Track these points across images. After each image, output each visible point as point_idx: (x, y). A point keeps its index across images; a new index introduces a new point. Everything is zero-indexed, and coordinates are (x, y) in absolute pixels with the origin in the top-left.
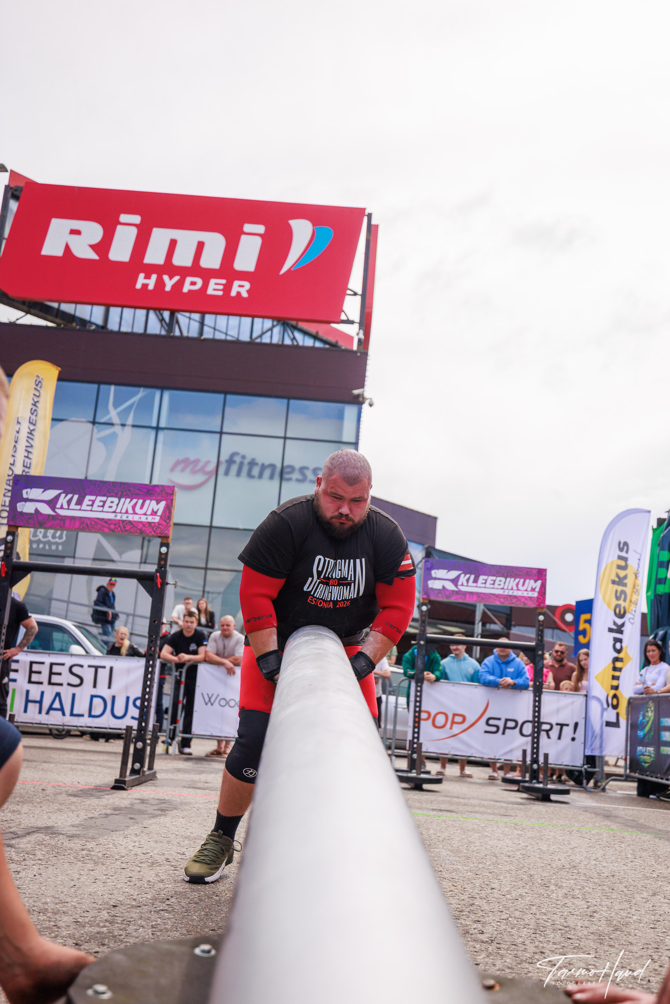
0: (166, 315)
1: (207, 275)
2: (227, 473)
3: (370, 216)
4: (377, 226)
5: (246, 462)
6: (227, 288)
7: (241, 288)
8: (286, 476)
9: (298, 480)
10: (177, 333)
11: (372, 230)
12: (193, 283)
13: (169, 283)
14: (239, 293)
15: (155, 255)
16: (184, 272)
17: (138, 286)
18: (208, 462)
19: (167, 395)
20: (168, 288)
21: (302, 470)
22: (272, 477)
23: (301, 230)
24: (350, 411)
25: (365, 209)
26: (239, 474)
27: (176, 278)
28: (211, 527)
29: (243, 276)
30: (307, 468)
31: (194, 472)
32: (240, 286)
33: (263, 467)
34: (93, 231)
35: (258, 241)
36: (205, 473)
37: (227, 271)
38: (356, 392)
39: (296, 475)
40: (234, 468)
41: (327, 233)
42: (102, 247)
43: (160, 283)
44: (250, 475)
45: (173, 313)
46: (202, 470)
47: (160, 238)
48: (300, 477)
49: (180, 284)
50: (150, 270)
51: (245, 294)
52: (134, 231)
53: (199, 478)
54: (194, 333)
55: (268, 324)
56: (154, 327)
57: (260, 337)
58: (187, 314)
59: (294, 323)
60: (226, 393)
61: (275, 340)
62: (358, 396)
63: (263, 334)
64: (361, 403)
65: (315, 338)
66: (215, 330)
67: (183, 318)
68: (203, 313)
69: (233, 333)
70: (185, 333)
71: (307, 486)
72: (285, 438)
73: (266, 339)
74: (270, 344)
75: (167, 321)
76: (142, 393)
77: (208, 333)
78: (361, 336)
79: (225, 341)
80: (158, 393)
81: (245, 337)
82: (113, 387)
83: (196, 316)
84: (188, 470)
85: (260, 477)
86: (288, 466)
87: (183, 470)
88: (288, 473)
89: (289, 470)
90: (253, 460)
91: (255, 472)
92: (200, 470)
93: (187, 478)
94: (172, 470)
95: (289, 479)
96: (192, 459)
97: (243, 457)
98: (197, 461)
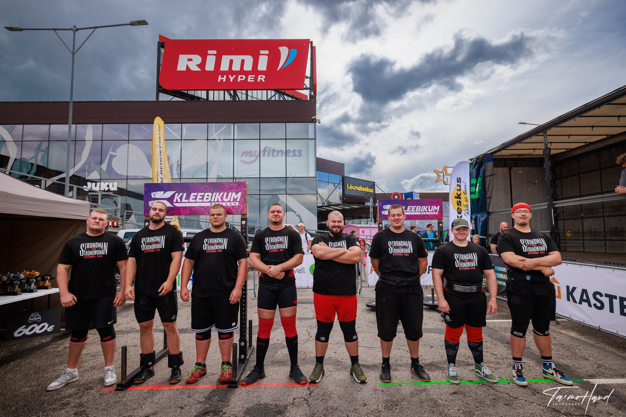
0: (232, 92)
1: (247, 73)
2: (264, 155)
3: (312, 43)
4: (315, 47)
5: (271, 150)
6: (256, 78)
7: (261, 78)
8: (287, 154)
9: (292, 156)
10: (237, 99)
11: (313, 49)
12: (242, 78)
13: (232, 79)
14: (261, 80)
15: (224, 67)
16: (237, 73)
17: (219, 81)
18: (256, 152)
19: (236, 125)
20: (231, 81)
21: (294, 151)
22: (282, 156)
23: (284, 51)
24: (311, 126)
25: (310, 39)
26: (268, 156)
27: (234, 76)
28: (260, 178)
29: (262, 73)
30: (296, 150)
31: (250, 156)
32: (261, 77)
33: (278, 152)
34: (197, 59)
35: (266, 57)
36: (255, 156)
37: (255, 71)
38: (313, 118)
39: (292, 154)
40: (267, 153)
41: (294, 52)
42: (202, 65)
43: (228, 79)
44: (273, 156)
45: (234, 91)
47: (226, 60)
48: (293, 154)
49: (236, 78)
50: (223, 73)
51: (263, 81)
52: (214, 57)
53: (253, 158)
54: (244, 98)
55: (273, 93)
56: (228, 98)
57: (271, 98)
58: (240, 91)
59: (283, 91)
60: (260, 123)
61: (277, 99)
62: (314, 119)
63: (272, 97)
64: (315, 122)
65: (292, 97)
66: (252, 97)
67: (239, 93)
68: (247, 90)
69: (260, 98)
70: (241, 99)
71: (296, 158)
72: (286, 139)
73: (273, 99)
74: (275, 101)
75: (233, 94)
76: (226, 125)
77: (250, 98)
78: (312, 94)
79: (257, 101)
80: (232, 125)
81: (265, 99)
82: (213, 124)
83: (244, 92)
84: (248, 155)
85: (277, 156)
86: (288, 150)
87: (246, 156)
88: (288, 153)
89: (288, 152)
90: (274, 149)
91: (275, 154)
92: (253, 155)
93: (248, 159)
94: (242, 156)
95: (288, 156)
96: (249, 151)
97: (270, 148)
98: (251, 152)
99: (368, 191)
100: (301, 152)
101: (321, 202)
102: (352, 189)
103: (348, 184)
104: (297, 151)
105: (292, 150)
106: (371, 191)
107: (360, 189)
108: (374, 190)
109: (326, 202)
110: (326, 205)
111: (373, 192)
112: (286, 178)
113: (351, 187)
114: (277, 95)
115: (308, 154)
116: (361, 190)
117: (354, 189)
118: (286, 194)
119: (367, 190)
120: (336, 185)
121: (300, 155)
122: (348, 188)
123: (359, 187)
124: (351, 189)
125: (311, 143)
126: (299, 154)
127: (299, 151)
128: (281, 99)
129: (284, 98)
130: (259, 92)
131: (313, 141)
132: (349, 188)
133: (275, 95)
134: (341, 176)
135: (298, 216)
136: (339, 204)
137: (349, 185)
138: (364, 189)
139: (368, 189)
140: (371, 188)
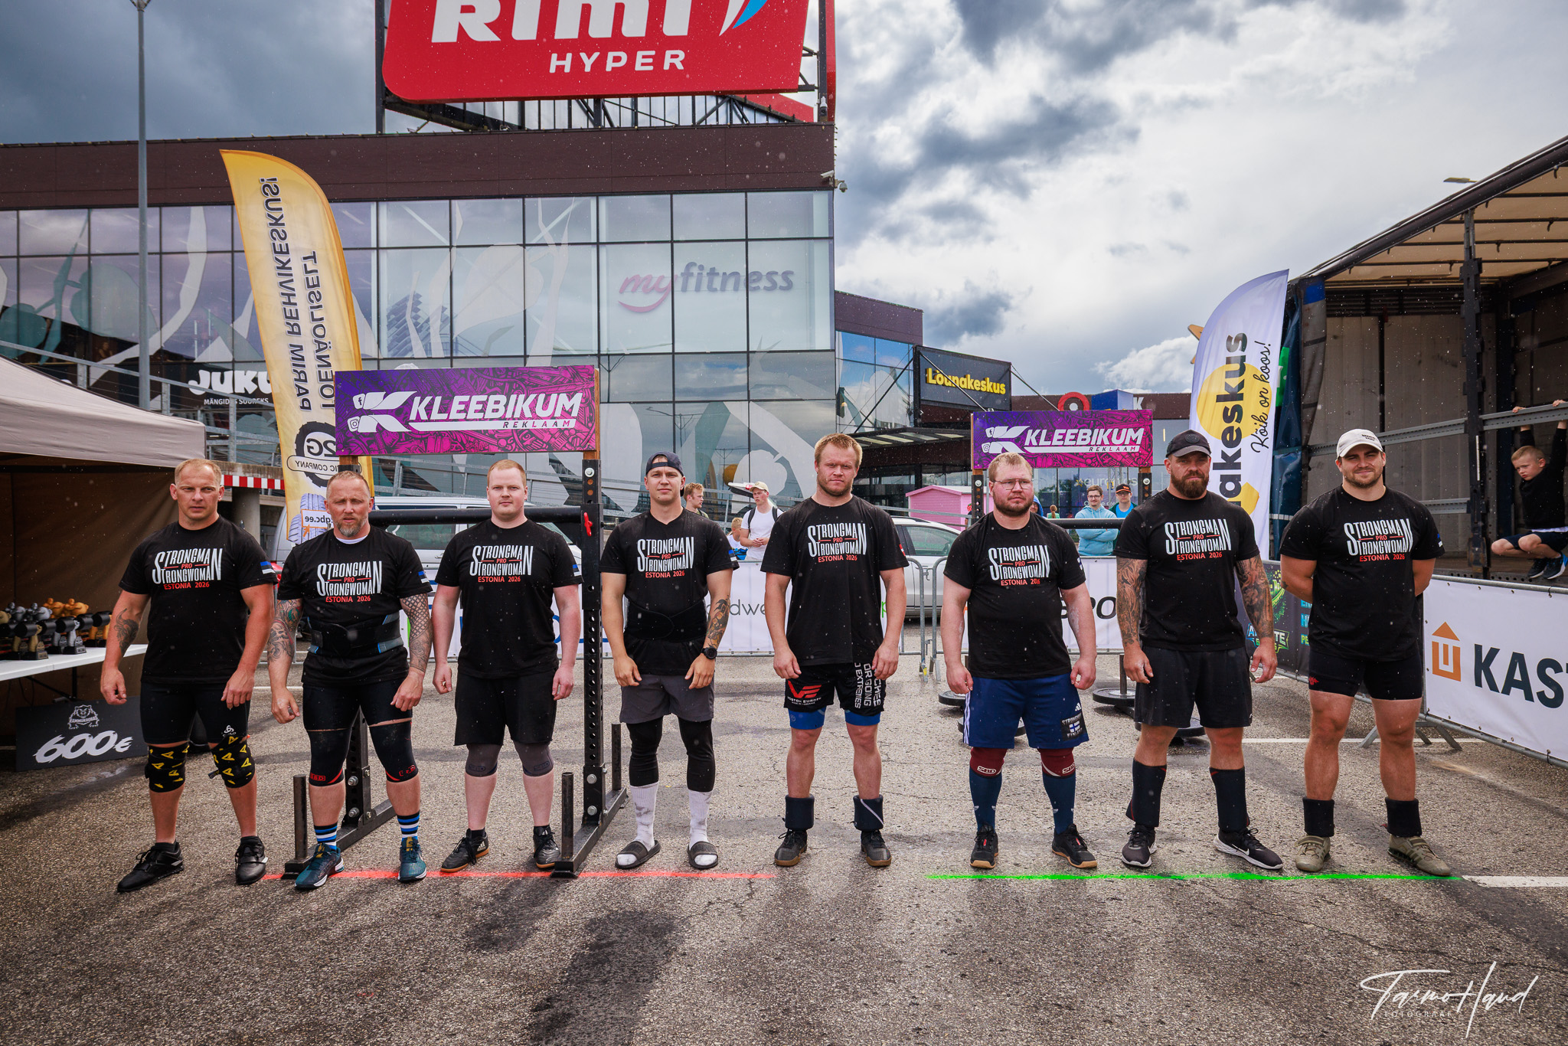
0: (591, 102)
1: (632, 46)
2: (684, 289)
5: (705, 273)
6: (658, 60)
7: (674, 59)
8: (752, 285)
9: (766, 288)
10: (606, 125)
12: (617, 59)
13: (588, 63)
14: (673, 65)
15: (567, 27)
16: (603, 46)
17: (553, 70)
18: (662, 278)
19: (603, 201)
20: (587, 68)
21: (771, 274)
22: (736, 289)
24: (819, 198)
26: (698, 289)
27: (596, 55)
28: (673, 353)
29: (675, 42)
30: (777, 273)
31: (647, 291)
33: (725, 277)
34: (489, 6)
36: (660, 291)
37: (655, 37)
38: (825, 175)
39: (764, 283)
40: (693, 282)
42: (503, 24)
43: (577, 63)
44: (712, 289)
45: (598, 100)
46: (656, 288)
47: (569, 8)
48: (769, 285)
49: (601, 62)
50: (563, 47)
51: (680, 66)
53: (655, 298)
54: (627, 122)
55: (712, 102)
56: (580, 121)
57: (705, 118)
58: (616, 100)
59: (741, 97)
60: (672, 192)
61: (722, 121)
62: (827, 180)
63: (707, 115)
64: (833, 188)
65: (768, 114)
66: (650, 116)
67: (611, 106)
68: (635, 97)
69: (672, 119)
70: (616, 124)
71: (777, 294)
72: (747, 240)
73: (712, 121)
74: (718, 127)
75: (592, 110)
76: (575, 203)
77: (643, 121)
78: (824, 104)
79: (664, 128)
80: (593, 201)
81: (687, 121)
82: (540, 200)
83: (627, 102)
84: (640, 289)
85: (723, 289)
86: (754, 273)
87: (634, 291)
88: (754, 281)
89: (755, 277)
90: (713, 269)
91: (717, 282)
92: (653, 289)
93: (640, 300)
94: (622, 291)
95: (756, 289)
96: (643, 276)
97: (701, 267)
98: (649, 278)
99: (989, 389)
100: (791, 278)
101: (853, 423)
102: (944, 385)
103: (930, 370)
104: (780, 273)
105: (764, 273)
106: (1000, 389)
107: (967, 383)
108: (1008, 388)
109: (867, 423)
110: (867, 430)
111: (1003, 392)
112: (748, 352)
113: (941, 379)
114: (722, 109)
115: (810, 283)
116: (970, 386)
117: (949, 384)
118: (749, 400)
119: (987, 386)
120: (898, 372)
121: (789, 286)
122: (931, 381)
123: (962, 379)
124: (940, 383)
125: (820, 249)
126: (784, 284)
127: (786, 275)
128: (736, 121)
129: (744, 117)
130: (671, 100)
131: (826, 244)
132: (934, 382)
133: (716, 109)
134: (911, 346)
135: (783, 461)
136: (905, 429)
137: (934, 373)
138: (978, 385)
139: (990, 384)
140: (999, 381)
